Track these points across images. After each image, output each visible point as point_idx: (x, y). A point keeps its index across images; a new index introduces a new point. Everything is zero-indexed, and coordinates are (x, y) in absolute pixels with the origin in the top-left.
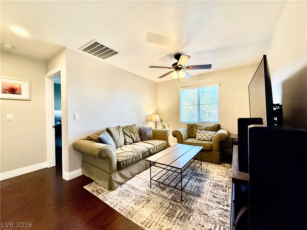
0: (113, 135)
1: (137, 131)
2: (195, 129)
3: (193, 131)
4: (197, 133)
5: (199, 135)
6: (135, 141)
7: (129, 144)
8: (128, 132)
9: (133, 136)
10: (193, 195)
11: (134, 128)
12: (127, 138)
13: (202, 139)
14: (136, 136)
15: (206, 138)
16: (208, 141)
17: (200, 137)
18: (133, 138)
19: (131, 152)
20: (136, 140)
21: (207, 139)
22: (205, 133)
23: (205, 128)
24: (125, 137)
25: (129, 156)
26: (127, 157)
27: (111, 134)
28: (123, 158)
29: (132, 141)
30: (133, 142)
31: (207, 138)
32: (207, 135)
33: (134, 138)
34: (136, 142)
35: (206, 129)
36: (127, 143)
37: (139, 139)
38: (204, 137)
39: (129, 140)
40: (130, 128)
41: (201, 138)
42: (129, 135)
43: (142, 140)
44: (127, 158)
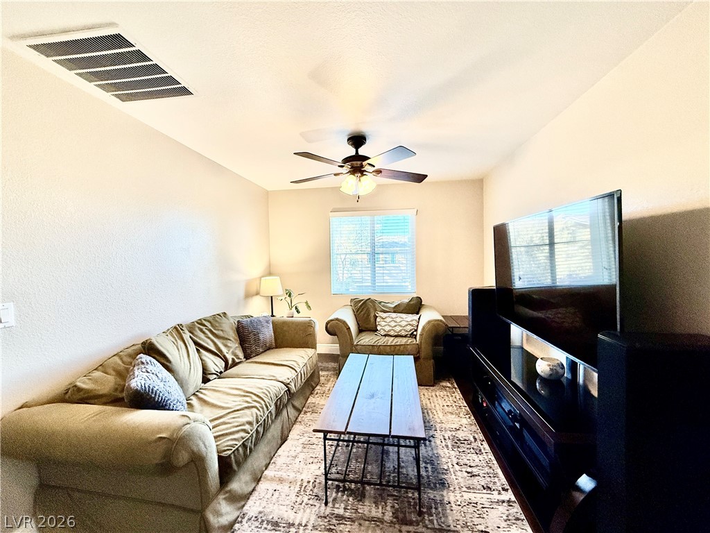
0: (170, 362)
1: (232, 329)
2: (372, 310)
3: (369, 315)
4: (378, 319)
5: (383, 323)
6: (230, 362)
7: (215, 376)
8: (209, 338)
9: (224, 350)
10: (432, 485)
11: (224, 325)
12: (209, 358)
13: (392, 333)
14: (232, 349)
15: (401, 331)
16: (406, 336)
17: (387, 328)
18: (224, 356)
19: (247, 411)
20: (233, 359)
21: (403, 333)
22: (398, 320)
23: (393, 306)
24: (204, 358)
25: (247, 427)
26: (244, 431)
27: (163, 361)
28: (235, 439)
29: (224, 366)
30: (226, 368)
31: (405, 330)
32: (404, 323)
33: (227, 356)
34: (235, 364)
35: (397, 309)
36: (211, 377)
37: (241, 355)
38: (398, 329)
39: (215, 364)
40: (212, 325)
41: (389, 331)
42: (213, 349)
43: (247, 357)
44: (243, 434)
